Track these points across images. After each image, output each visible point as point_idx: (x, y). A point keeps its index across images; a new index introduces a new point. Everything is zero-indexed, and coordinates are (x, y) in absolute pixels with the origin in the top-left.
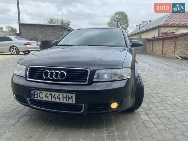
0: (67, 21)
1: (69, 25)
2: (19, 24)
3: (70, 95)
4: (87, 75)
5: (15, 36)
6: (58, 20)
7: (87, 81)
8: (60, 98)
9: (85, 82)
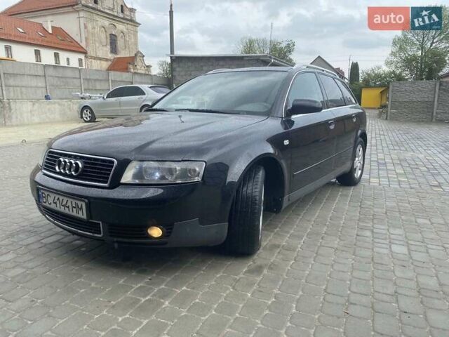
0: (287, 43)
1: (290, 52)
2: (171, 57)
3: (80, 203)
4: (110, 171)
5: (150, 86)
6: (264, 41)
7: (109, 182)
8: (68, 207)
9: (106, 182)
